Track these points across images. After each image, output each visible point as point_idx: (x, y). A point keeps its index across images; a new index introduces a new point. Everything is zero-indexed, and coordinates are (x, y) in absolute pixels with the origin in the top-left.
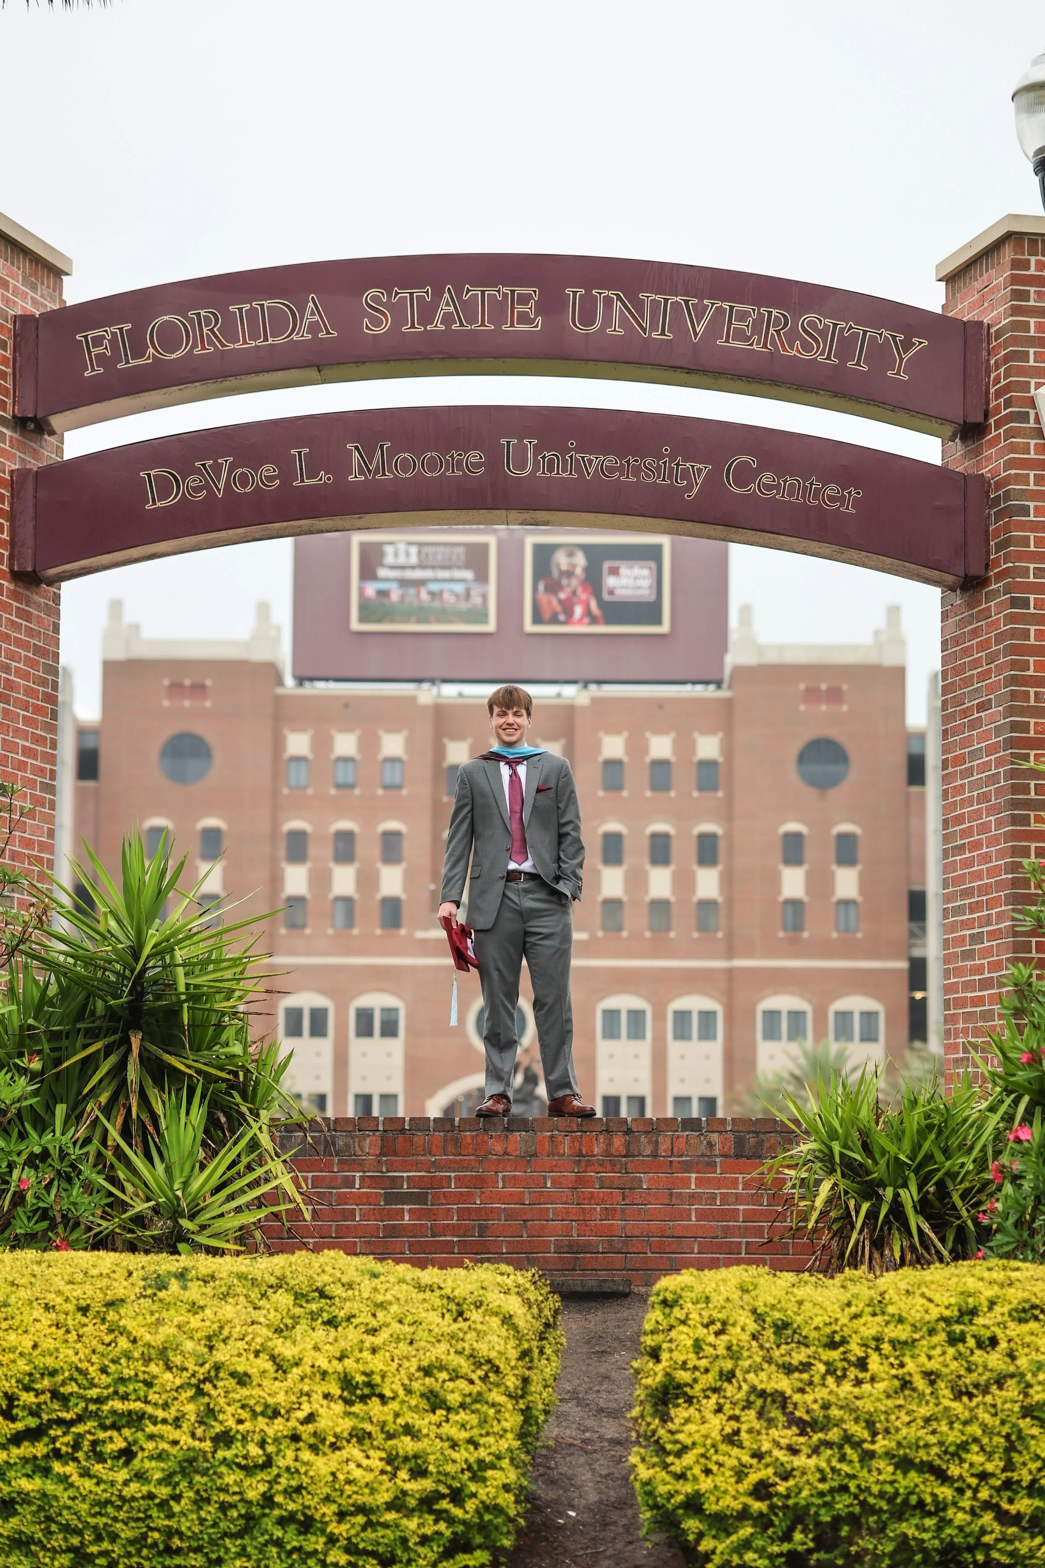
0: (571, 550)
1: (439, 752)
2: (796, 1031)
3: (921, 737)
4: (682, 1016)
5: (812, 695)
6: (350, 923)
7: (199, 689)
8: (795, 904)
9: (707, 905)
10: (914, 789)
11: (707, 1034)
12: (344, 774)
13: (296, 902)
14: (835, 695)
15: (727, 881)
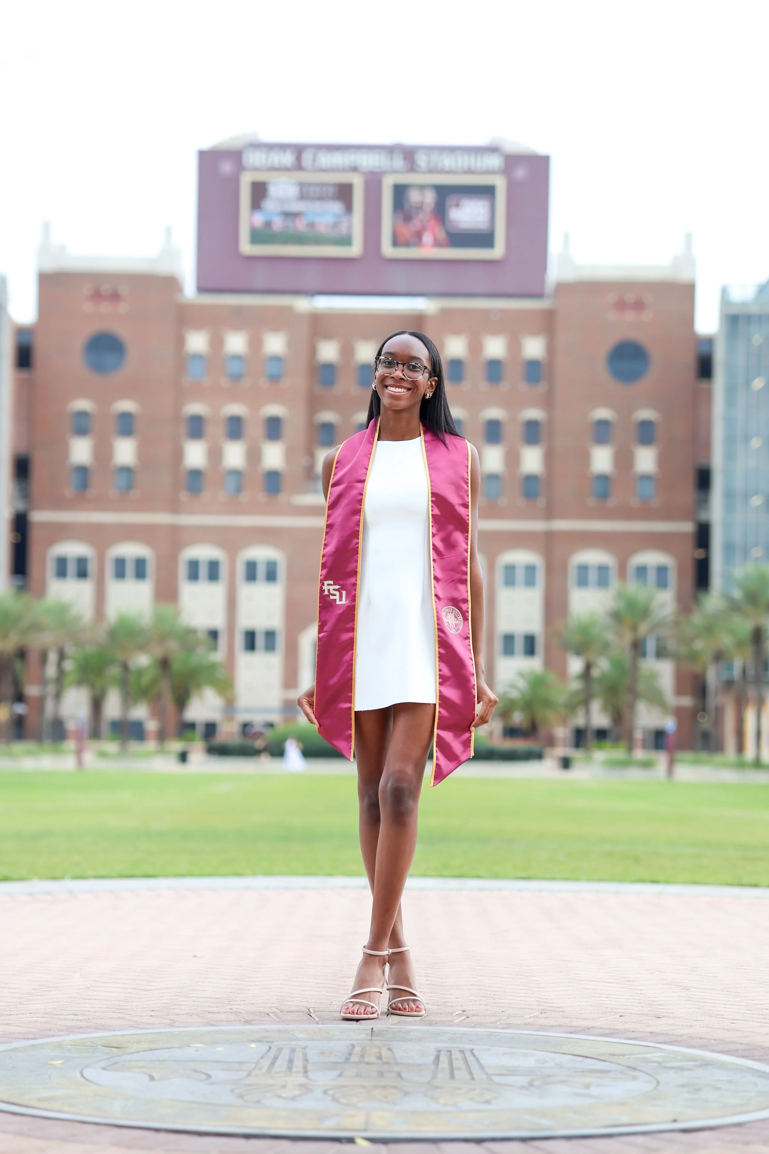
0: (422, 187)
1: (313, 351)
2: (603, 582)
3: (709, 341)
4: (510, 569)
5: (621, 305)
6: (239, 489)
7: (115, 297)
8: (603, 478)
9: (530, 479)
10: (703, 385)
11: (530, 582)
12: (235, 368)
13: (196, 474)
14: (639, 305)
15: (549, 458)
